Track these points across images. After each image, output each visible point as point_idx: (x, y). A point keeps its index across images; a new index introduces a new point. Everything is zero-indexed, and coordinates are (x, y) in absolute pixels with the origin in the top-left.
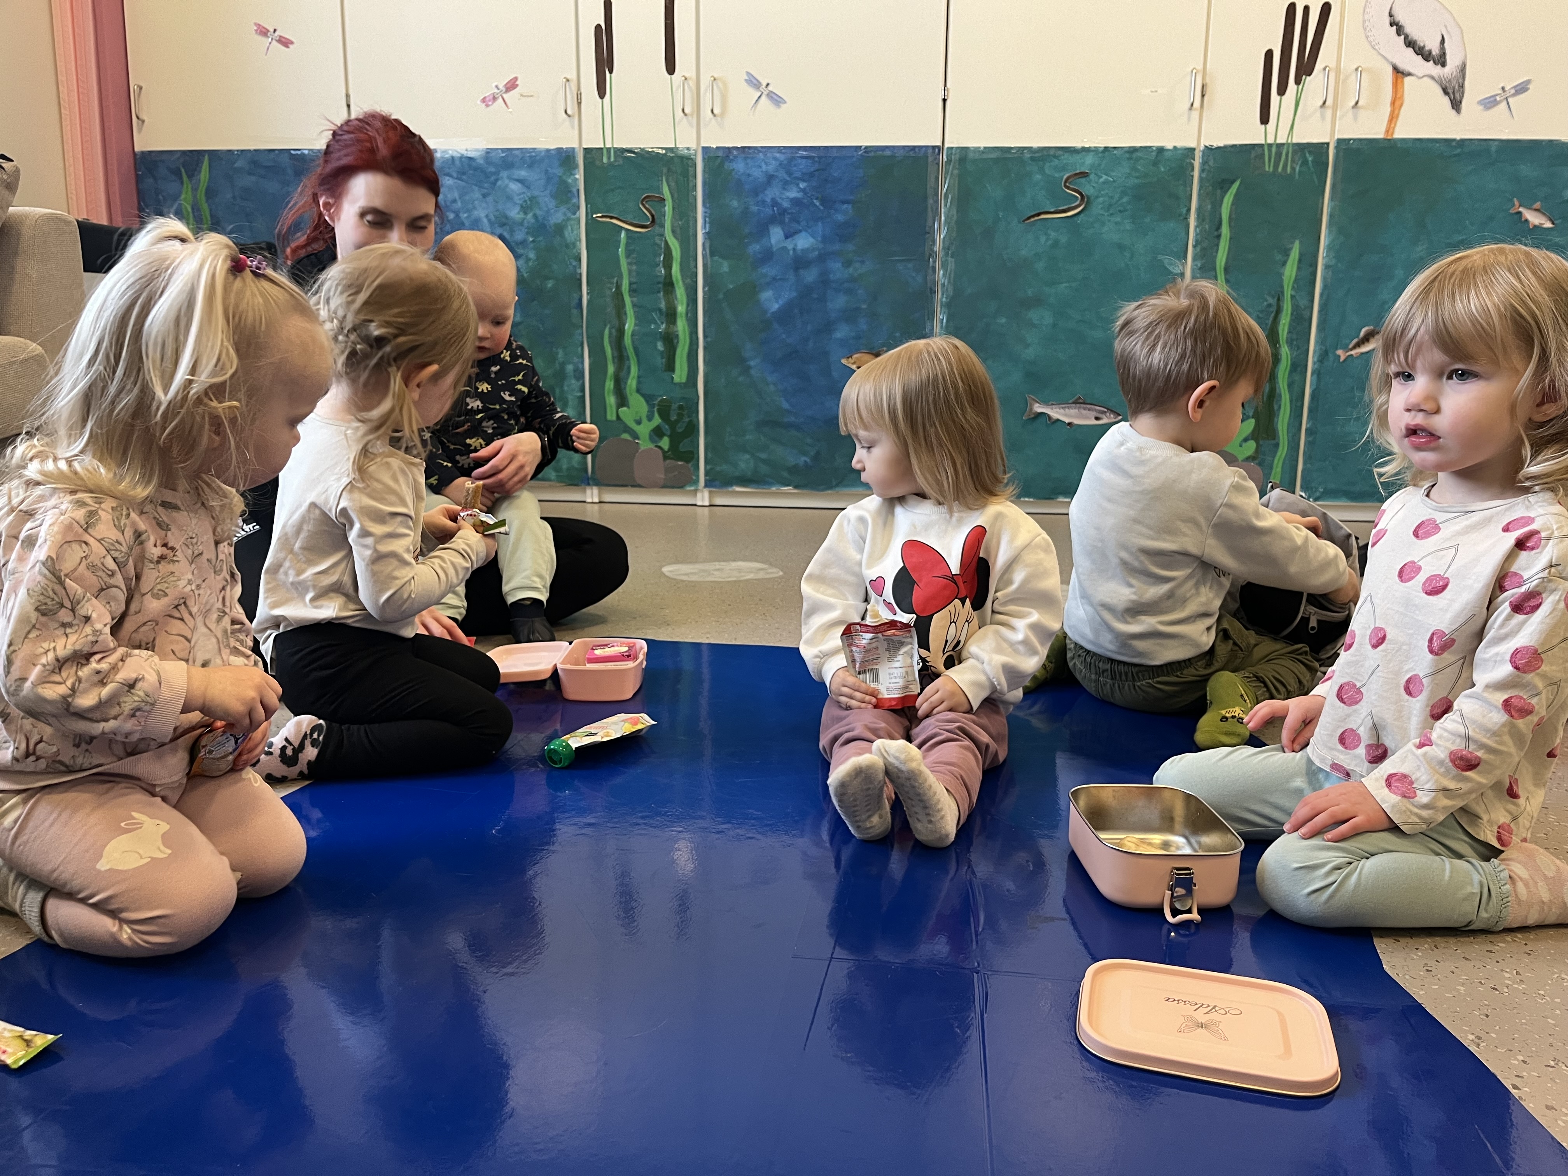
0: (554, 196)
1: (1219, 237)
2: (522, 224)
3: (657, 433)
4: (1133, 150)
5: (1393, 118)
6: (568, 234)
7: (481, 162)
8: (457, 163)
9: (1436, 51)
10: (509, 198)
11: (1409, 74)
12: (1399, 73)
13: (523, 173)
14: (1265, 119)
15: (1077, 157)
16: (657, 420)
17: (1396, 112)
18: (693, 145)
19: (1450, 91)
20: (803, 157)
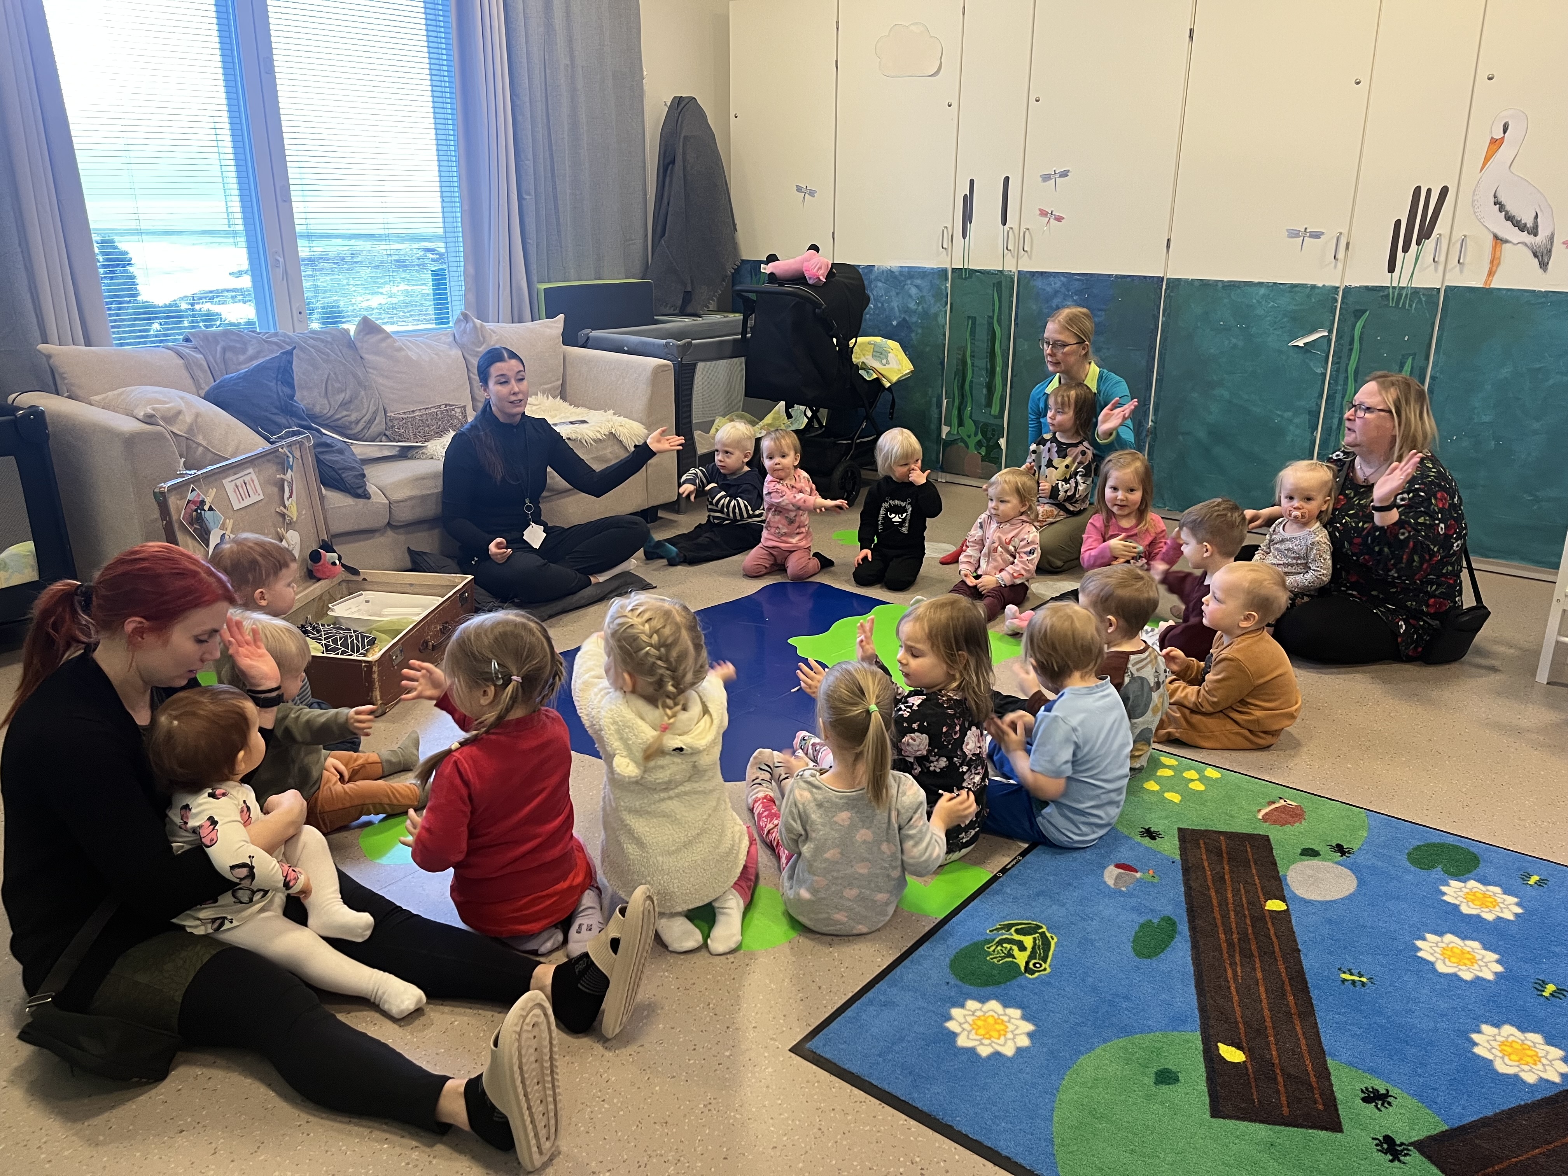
0: (933, 296)
1: (1351, 350)
2: (915, 312)
3: (979, 444)
4: (1294, 286)
5: (1491, 273)
6: (941, 320)
7: (897, 274)
8: (885, 274)
9: (1530, 224)
10: (910, 296)
11: (1507, 241)
12: (1498, 240)
13: (918, 282)
14: (1391, 269)
15: (1254, 289)
16: (980, 436)
17: (1494, 268)
18: (1014, 270)
19: (1539, 255)
20: (1077, 280)
